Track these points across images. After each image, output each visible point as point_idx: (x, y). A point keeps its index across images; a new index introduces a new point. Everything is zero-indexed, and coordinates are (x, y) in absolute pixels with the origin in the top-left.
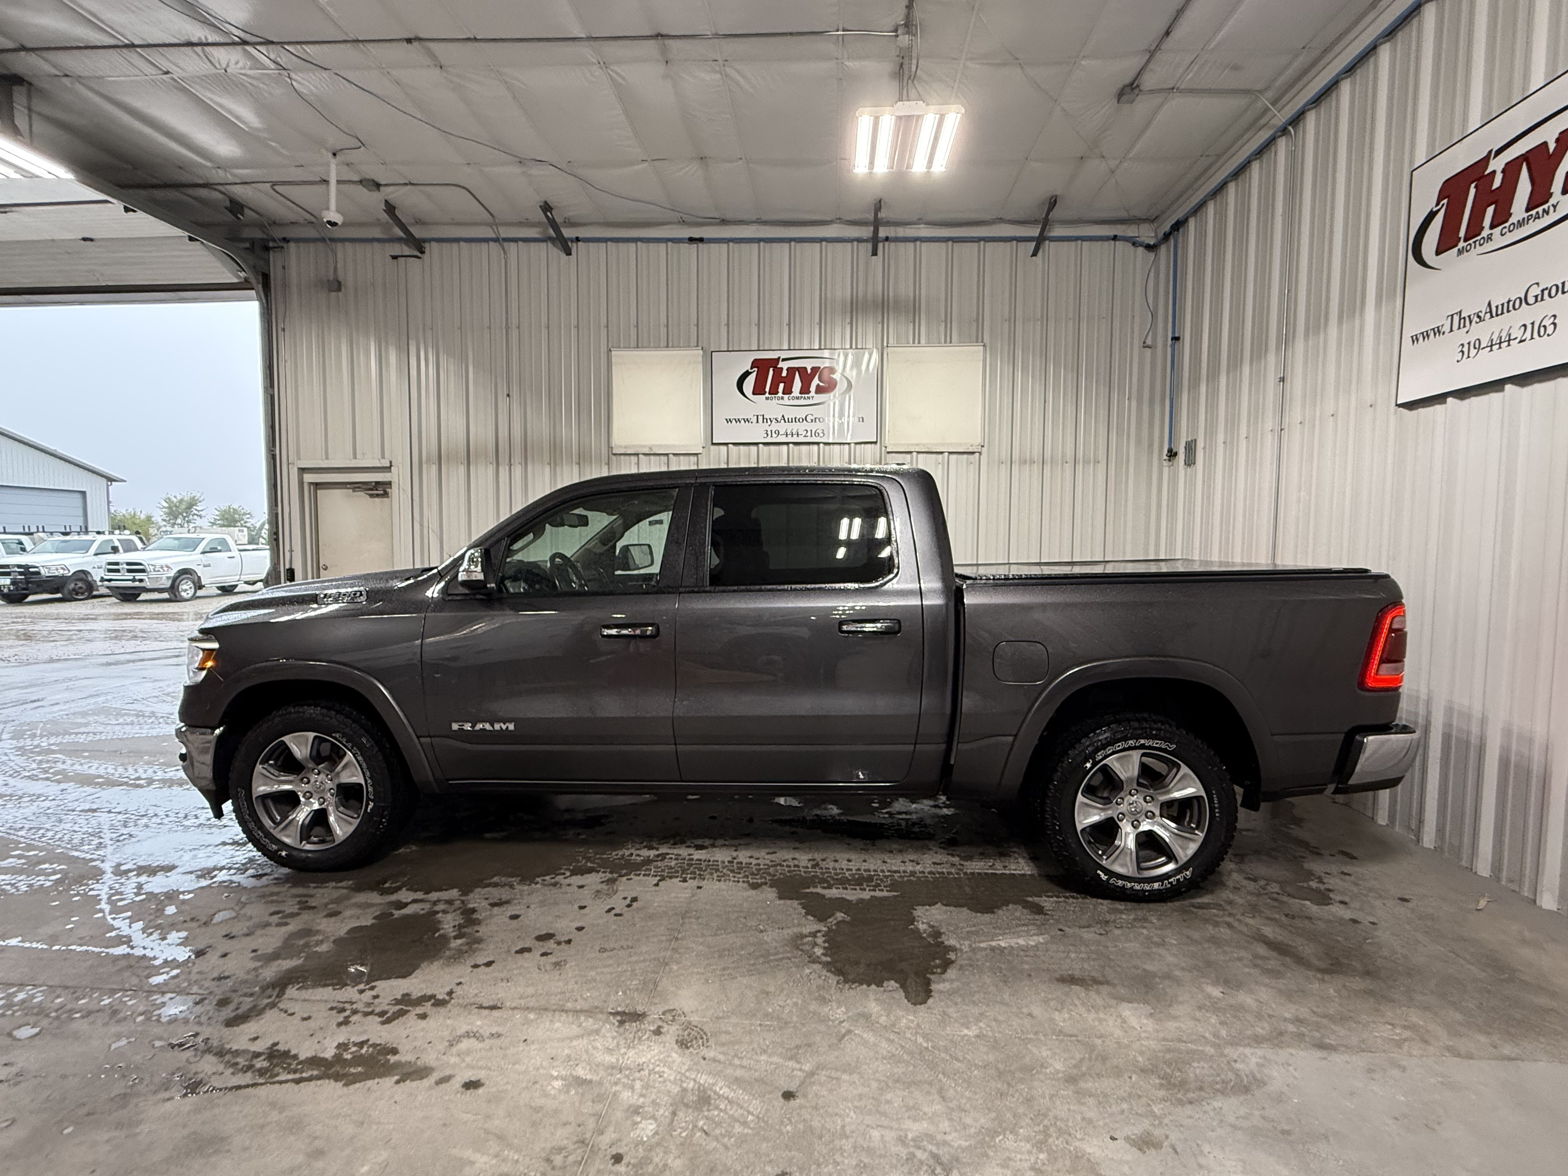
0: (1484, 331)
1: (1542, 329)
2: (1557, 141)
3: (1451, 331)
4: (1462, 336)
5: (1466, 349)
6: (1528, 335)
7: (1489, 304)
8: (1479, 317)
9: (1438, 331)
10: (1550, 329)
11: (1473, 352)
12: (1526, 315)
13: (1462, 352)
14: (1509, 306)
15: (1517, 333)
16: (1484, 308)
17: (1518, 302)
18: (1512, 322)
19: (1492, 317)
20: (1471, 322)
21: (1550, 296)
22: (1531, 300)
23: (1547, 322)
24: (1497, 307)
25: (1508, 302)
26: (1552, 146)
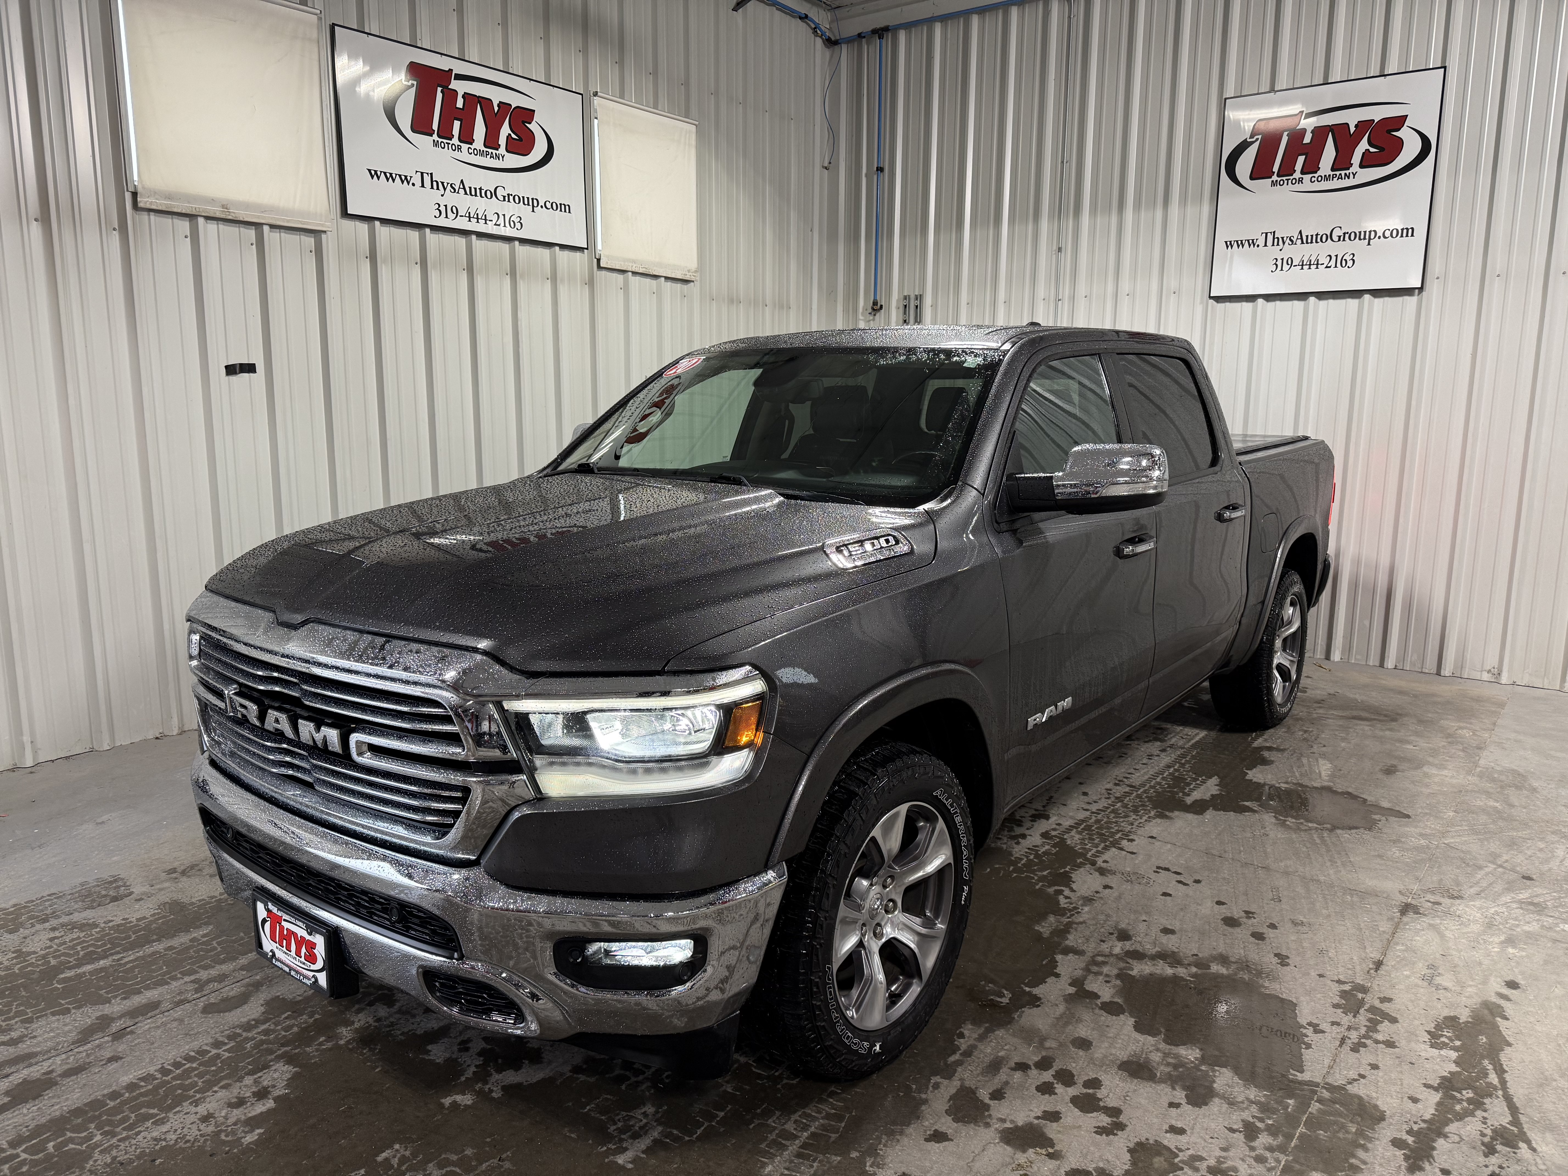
0: (1299, 252)
1: (1344, 262)
2: (1356, 126)
3: (1266, 245)
4: (1274, 252)
5: (1279, 263)
6: (1333, 263)
7: (1300, 232)
8: (1291, 240)
9: (1252, 243)
10: (1350, 263)
11: (1286, 267)
12: (1330, 248)
13: (1277, 265)
14: (1316, 239)
15: (1324, 260)
16: (1296, 235)
17: (1324, 237)
18: (1321, 251)
19: (1302, 243)
20: (1284, 243)
21: (1350, 239)
22: (1335, 238)
24: (1307, 236)
25: (1317, 235)
26: (1352, 129)
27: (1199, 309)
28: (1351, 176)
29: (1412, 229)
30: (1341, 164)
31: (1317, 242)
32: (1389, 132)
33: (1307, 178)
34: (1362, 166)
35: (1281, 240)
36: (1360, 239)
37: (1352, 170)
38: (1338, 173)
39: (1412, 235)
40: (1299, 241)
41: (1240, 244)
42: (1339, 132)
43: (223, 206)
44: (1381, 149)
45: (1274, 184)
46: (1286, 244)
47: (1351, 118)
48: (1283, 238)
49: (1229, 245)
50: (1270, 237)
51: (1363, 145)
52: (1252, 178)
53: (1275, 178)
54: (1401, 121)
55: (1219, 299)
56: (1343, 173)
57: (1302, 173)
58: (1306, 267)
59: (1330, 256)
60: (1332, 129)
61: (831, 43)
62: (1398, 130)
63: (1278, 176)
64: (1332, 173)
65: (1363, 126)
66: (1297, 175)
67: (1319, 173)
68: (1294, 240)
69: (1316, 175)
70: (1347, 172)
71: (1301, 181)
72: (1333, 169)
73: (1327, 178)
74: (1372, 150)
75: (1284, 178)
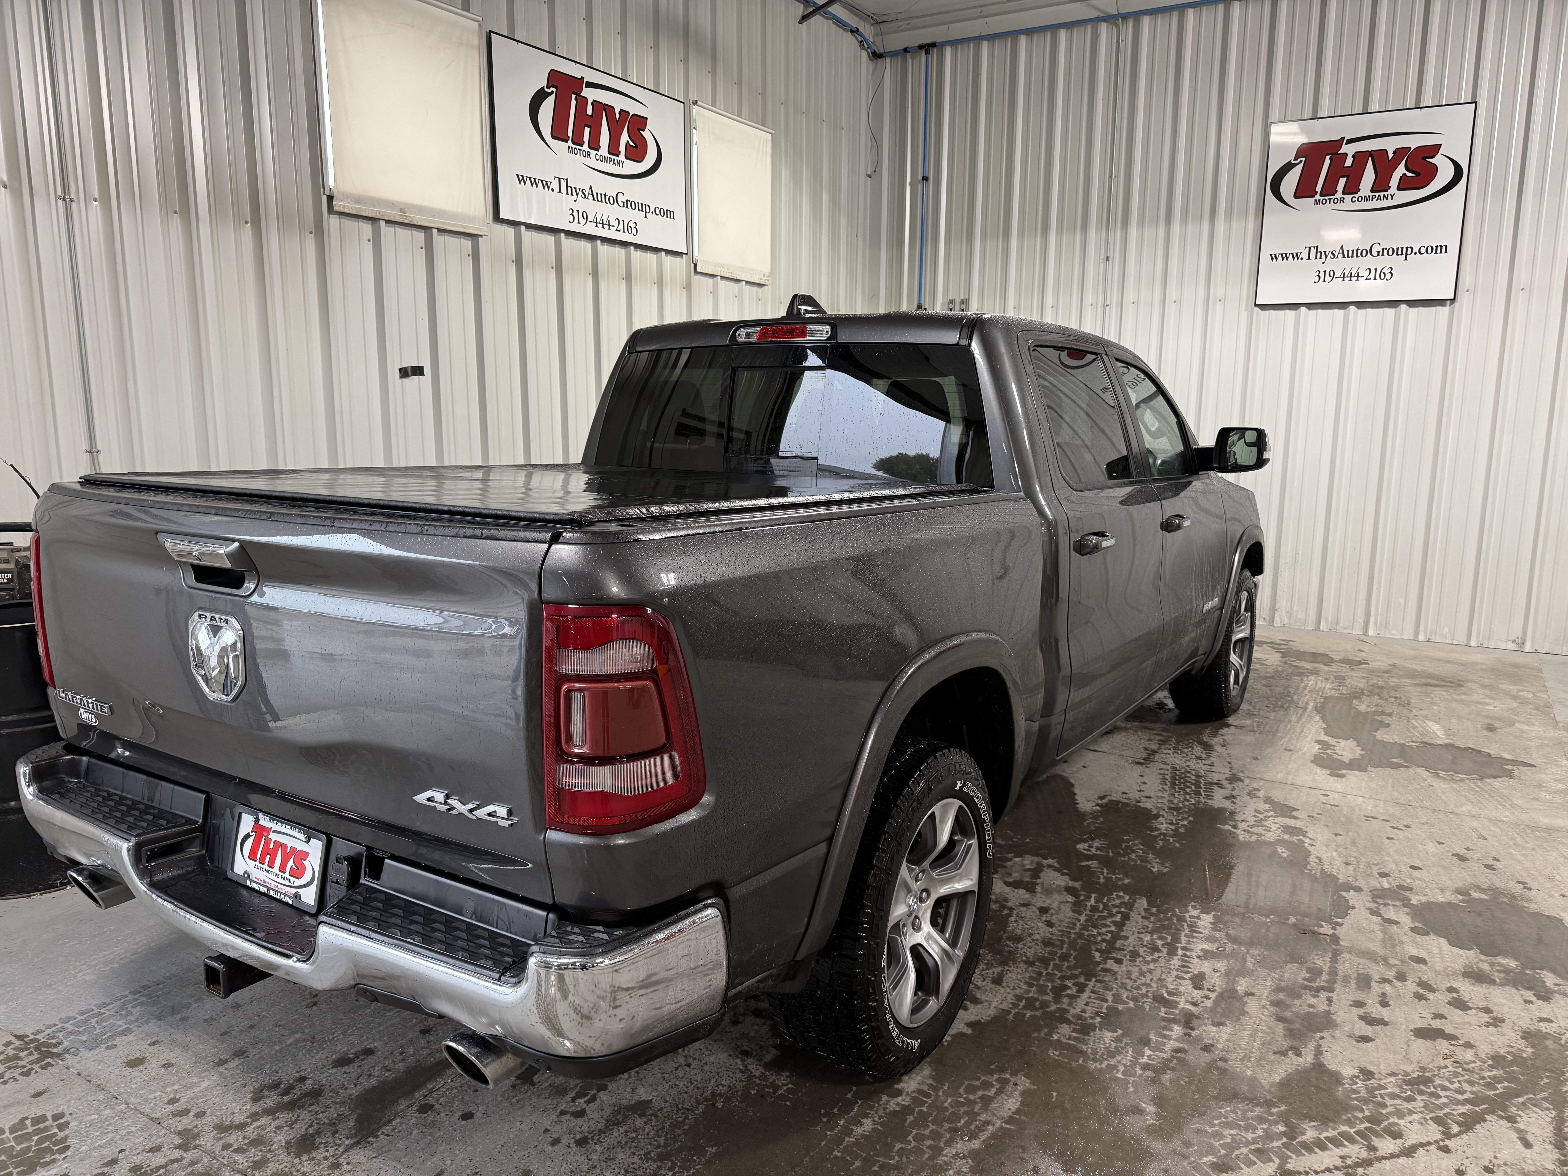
0: (1340, 265)
2: (1394, 152)
3: (1309, 258)
4: (1317, 264)
5: (1322, 275)
6: (1372, 276)
7: (1342, 247)
8: (1332, 254)
9: (1296, 256)
10: (1388, 276)
11: (1328, 278)
14: (1357, 253)
15: (1364, 273)
17: (1364, 252)
18: (1362, 264)
19: (1344, 257)
20: (1326, 257)
22: (1374, 253)
23: (1386, 271)
25: (1357, 250)
26: (1391, 155)
27: (1244, 315)
28: (1390, 197)
29: (1446, 246)
30: (1381, 186)
31: (1357, 256)
32: (1425, 158)
33: (1348, 198)
34: (1399, 189)
35: (1323, 254)
36: (1397, 254)
37: (1390, 192)
38: (1377, 194)
39: (1446, 252)
40: (1341, 255)
41: (1285, 257)
42: (1378, 156)
43: (402, 210)
44: (1418, 174)
45: (1317, 202)
46: (1329, 257)
47: (1390, 145)
48: (1325, 252)
49: (1274, 257)
50: (1313, 251)
51: (1401, 170)
52: (1296, 196)
53: (1318, 197)
54: (1435, 149)
55: (1263, 307)
56: (1382, 194)
57: (1344, 193)
58: (1347, 279)
59: (1370, 269)
60: (1371, 154)
61: (876, 56)
62: (1433, 157)
63: (1321, 195)
64: (1371, 194)
65: (1400, 153)
66: (1339, 195)
67: (1359, 194)
68: (1336, 254)
69: (1357, 196)
70: (1386, 193)
71: (1342, 200)
72: (1372, 191)
73: (1367, 199)
74: (1409, 174)
75: (1327, 198)
